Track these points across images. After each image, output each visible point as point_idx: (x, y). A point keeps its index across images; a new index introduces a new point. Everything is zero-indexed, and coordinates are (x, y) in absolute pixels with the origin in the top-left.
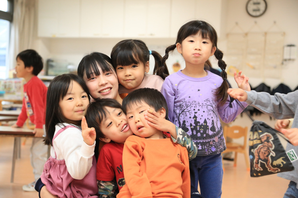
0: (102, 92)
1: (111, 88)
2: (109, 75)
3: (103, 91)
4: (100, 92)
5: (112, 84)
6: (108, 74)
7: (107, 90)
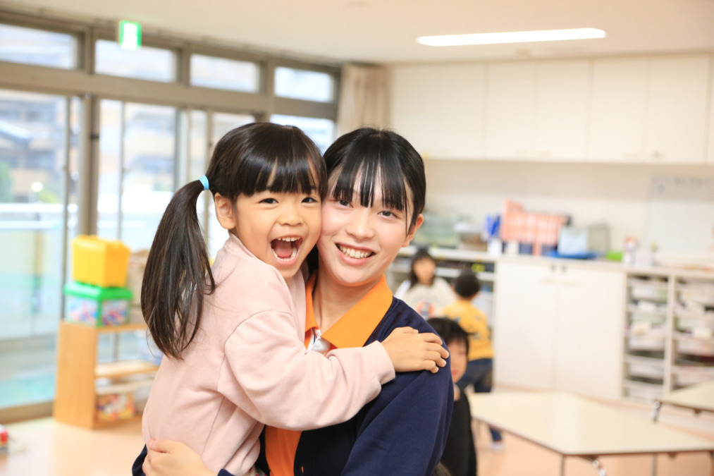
0: (344, 250)
1: (372, 254)
2: (391, 217)
3: (348, 251)
4: (338, 245)
5: (381, 246)
6: (387, 214)
7: (358, 254)
